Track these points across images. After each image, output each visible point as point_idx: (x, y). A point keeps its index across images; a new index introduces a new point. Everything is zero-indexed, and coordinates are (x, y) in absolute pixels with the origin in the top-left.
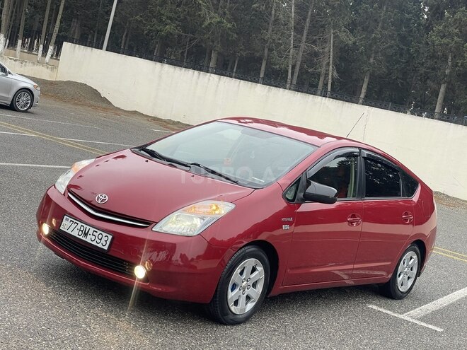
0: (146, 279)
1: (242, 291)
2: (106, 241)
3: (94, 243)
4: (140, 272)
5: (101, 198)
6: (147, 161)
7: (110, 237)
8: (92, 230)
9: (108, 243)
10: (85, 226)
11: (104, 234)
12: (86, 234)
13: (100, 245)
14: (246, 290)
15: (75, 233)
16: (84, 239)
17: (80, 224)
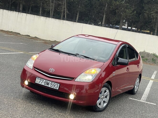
0: (74, 99)
1: (101, 99)
2: (57, 86)
3: (52, 87)
4: (72, 97)
5: (52, 70)
6: (60, 54)
7: (59, 85)
8: (50, 82)
9: (58, 87)
10: (47, 81)
11: (56, 84)
12: (48, 84)
13: (55, 88)
14: (103, 99)
15: (43, 84)
16: (47, 86)
17: (44, 80)
